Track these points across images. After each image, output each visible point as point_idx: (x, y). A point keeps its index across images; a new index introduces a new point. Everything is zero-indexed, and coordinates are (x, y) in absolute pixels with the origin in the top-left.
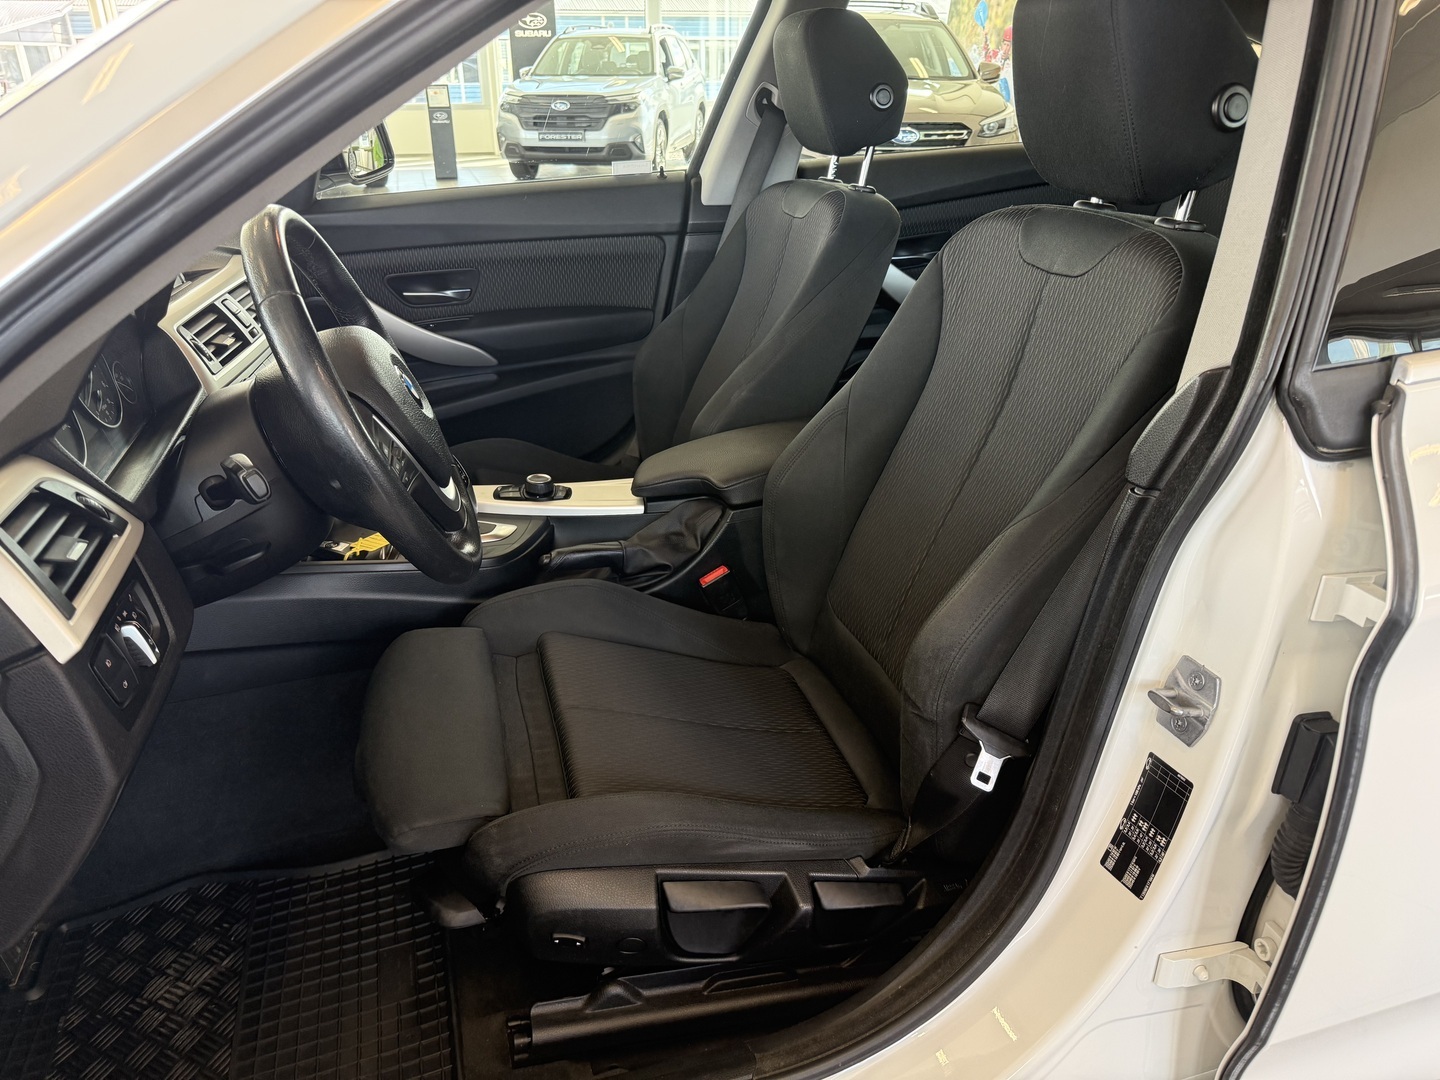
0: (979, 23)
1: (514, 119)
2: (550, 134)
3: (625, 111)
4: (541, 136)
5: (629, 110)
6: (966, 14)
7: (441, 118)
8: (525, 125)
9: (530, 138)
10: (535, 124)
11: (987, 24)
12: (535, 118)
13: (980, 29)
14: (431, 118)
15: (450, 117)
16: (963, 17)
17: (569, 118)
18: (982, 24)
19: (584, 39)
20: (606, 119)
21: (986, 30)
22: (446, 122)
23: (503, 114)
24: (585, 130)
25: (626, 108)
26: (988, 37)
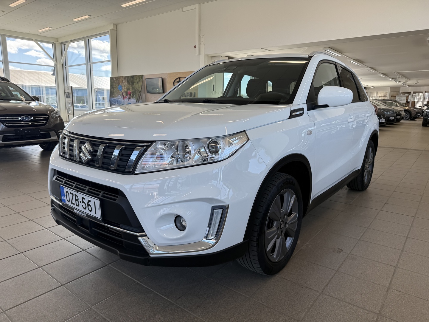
0: (120, 90)
6: (115, 88)
11: (122, 90)
13: (120, 92)
16: (115, 89)
18: (121, 90)
21: (122, 92)
26: (123, 93)
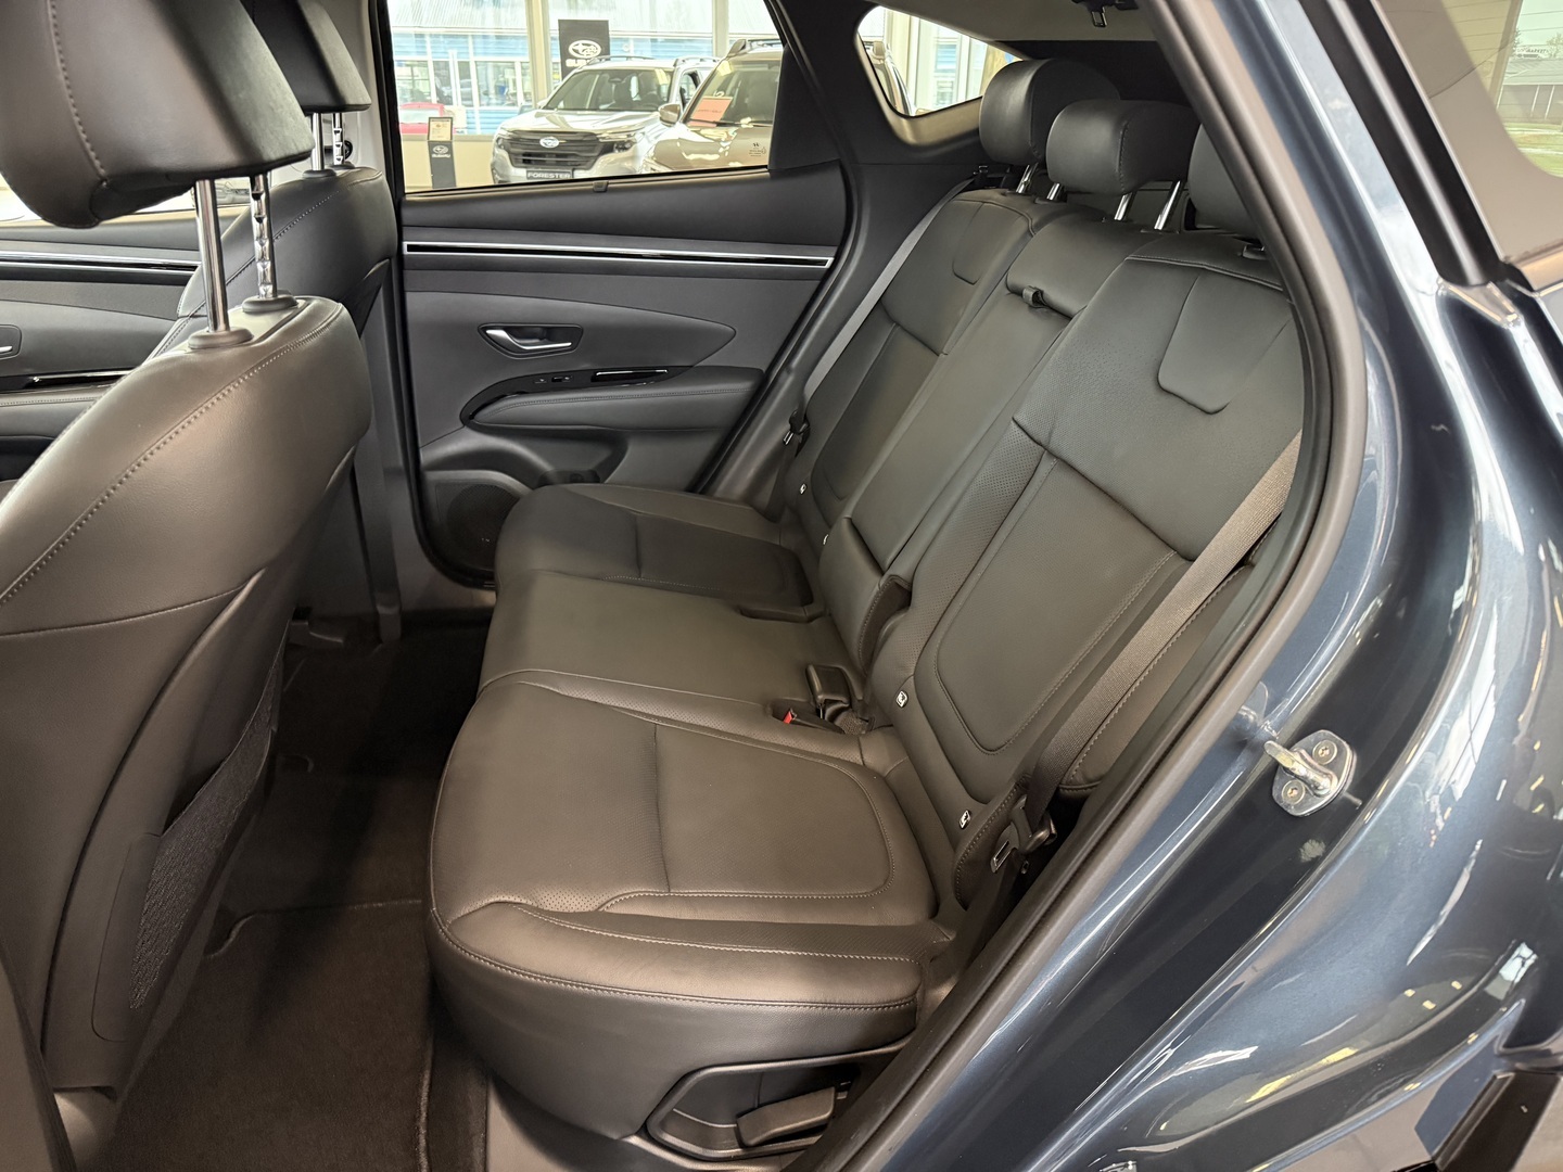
1: (505, 154)
2: (539, 172)
3: (619, 149)
4: (529, 175)
5: (625, 149)
7: (441, 152)
8: (515, 162)
9: (519, 174)
10: (524, 161)
12: (524, 155)
14: (431, 152)
15: (450, 152)
17: (558, 156)
19: (603, 71)
20: (596, 158)
22: (446, 156)
23: (497, 151)
24: (574, 170)
25: (622, 146)
